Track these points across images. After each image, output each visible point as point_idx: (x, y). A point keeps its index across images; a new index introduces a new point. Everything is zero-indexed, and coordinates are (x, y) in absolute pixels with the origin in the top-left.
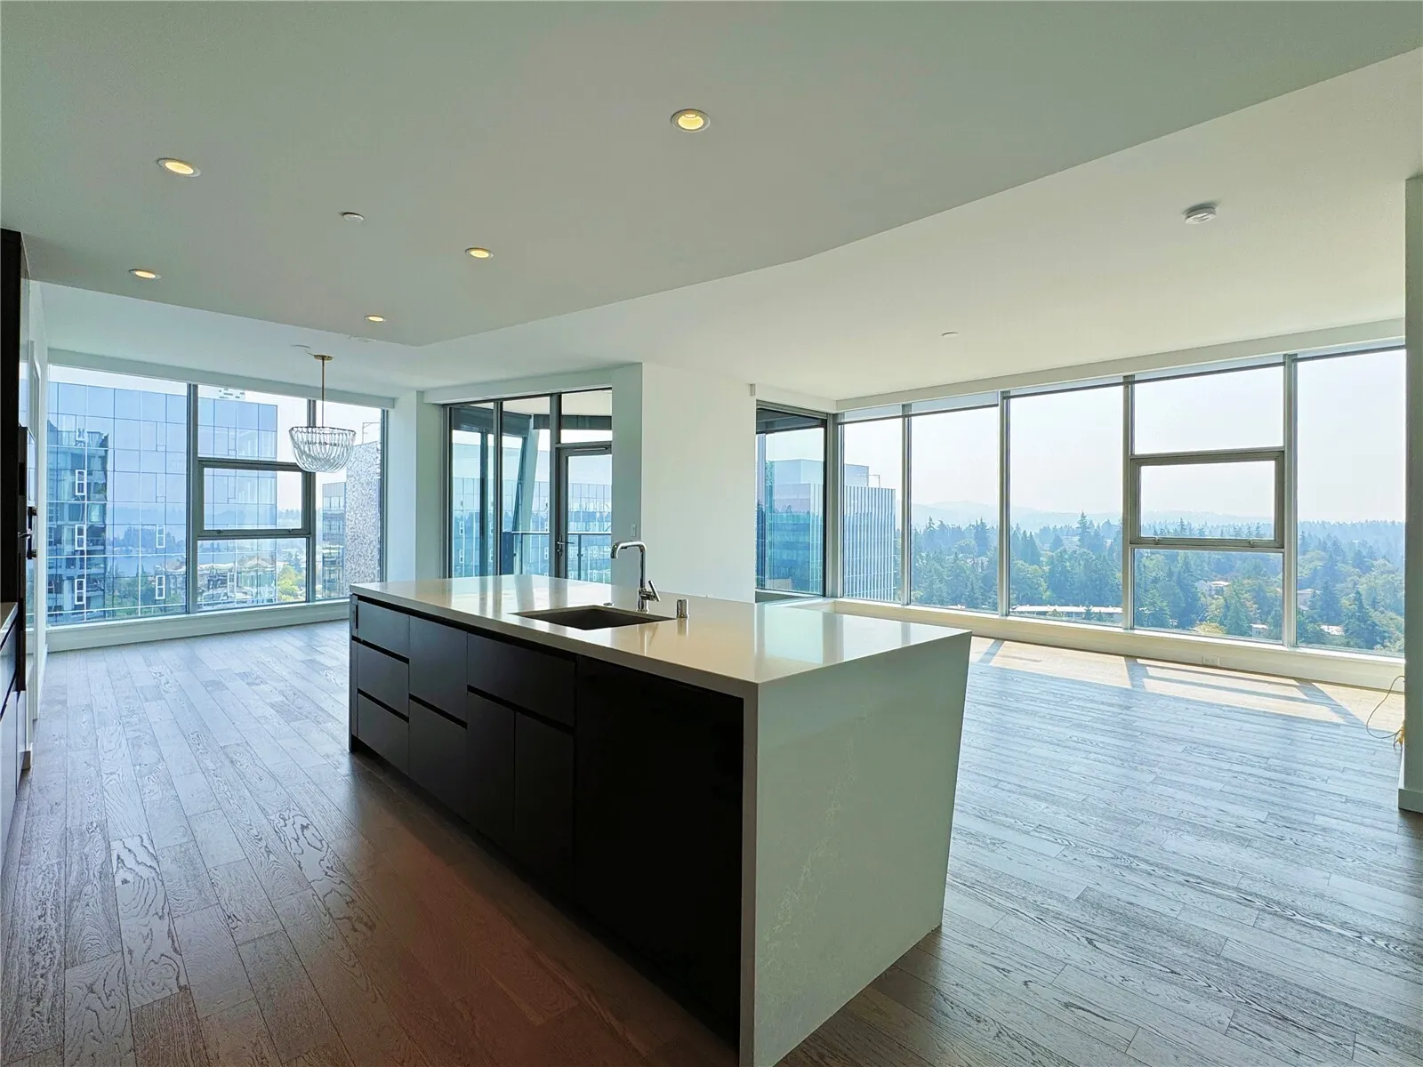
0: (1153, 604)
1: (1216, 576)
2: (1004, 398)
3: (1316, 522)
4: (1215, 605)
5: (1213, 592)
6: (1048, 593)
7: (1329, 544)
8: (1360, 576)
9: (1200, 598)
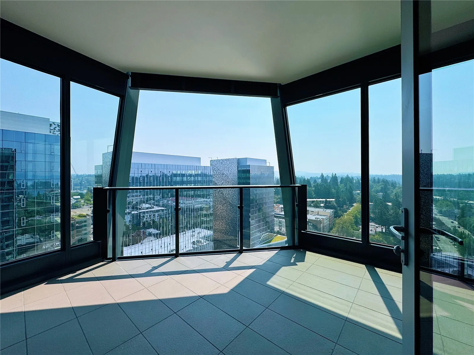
5: (357, 194)
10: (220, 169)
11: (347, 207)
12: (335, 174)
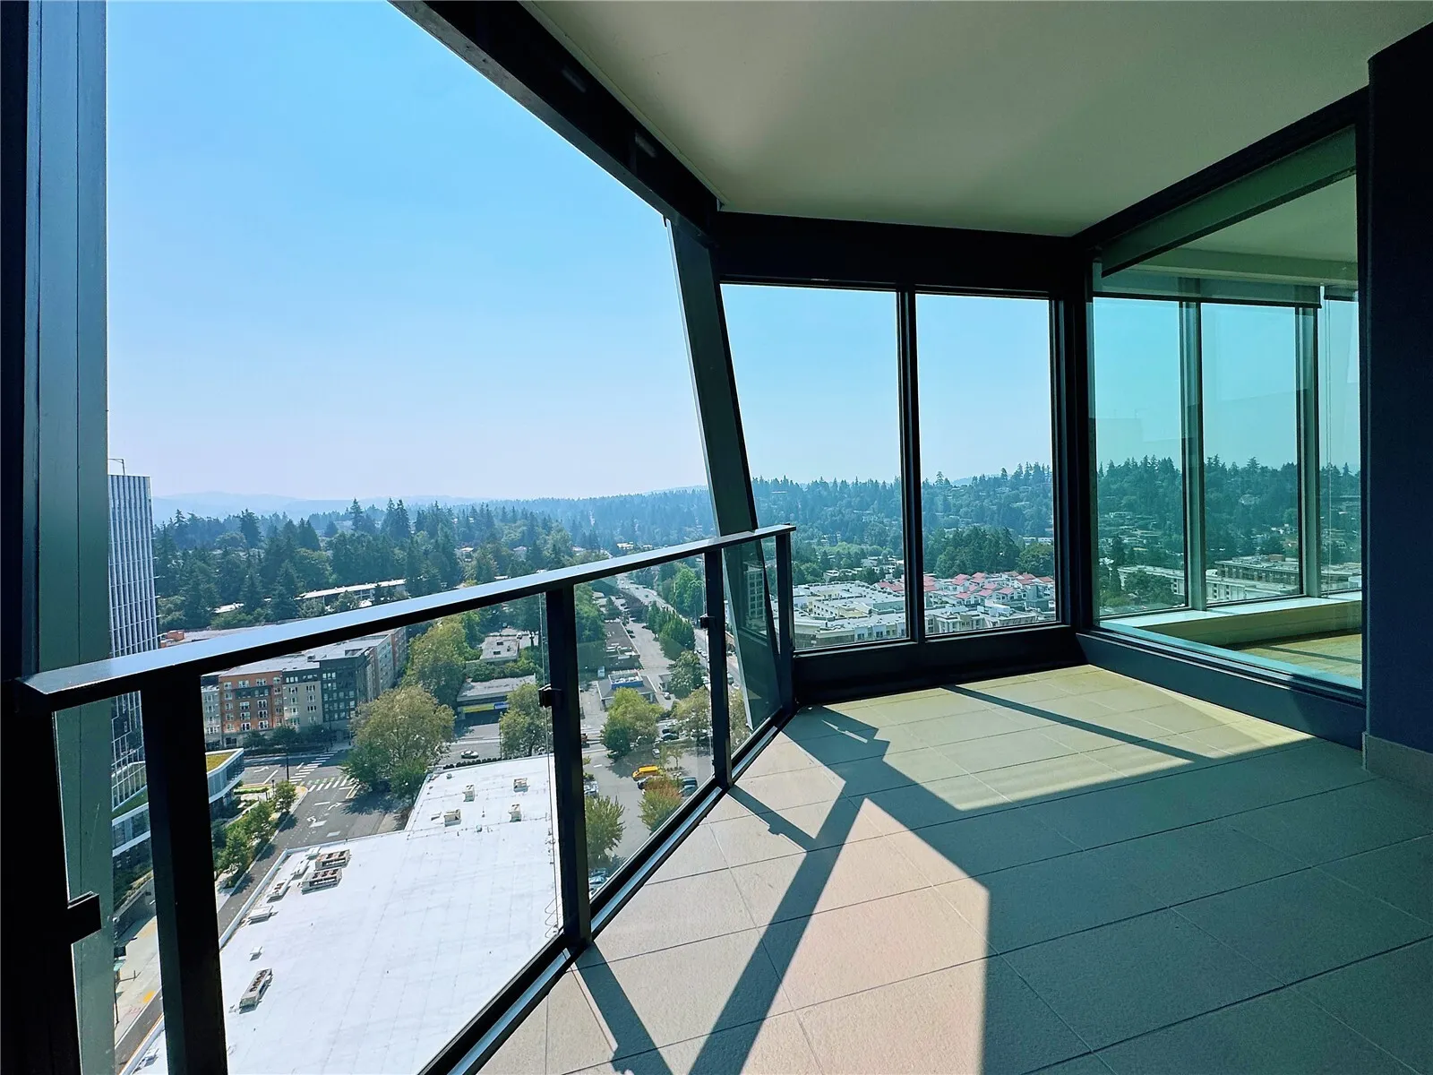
0: (428, 572)
1: (463, 544)
5: (464, 557)
6: (334, 576)
12: (400, 501)
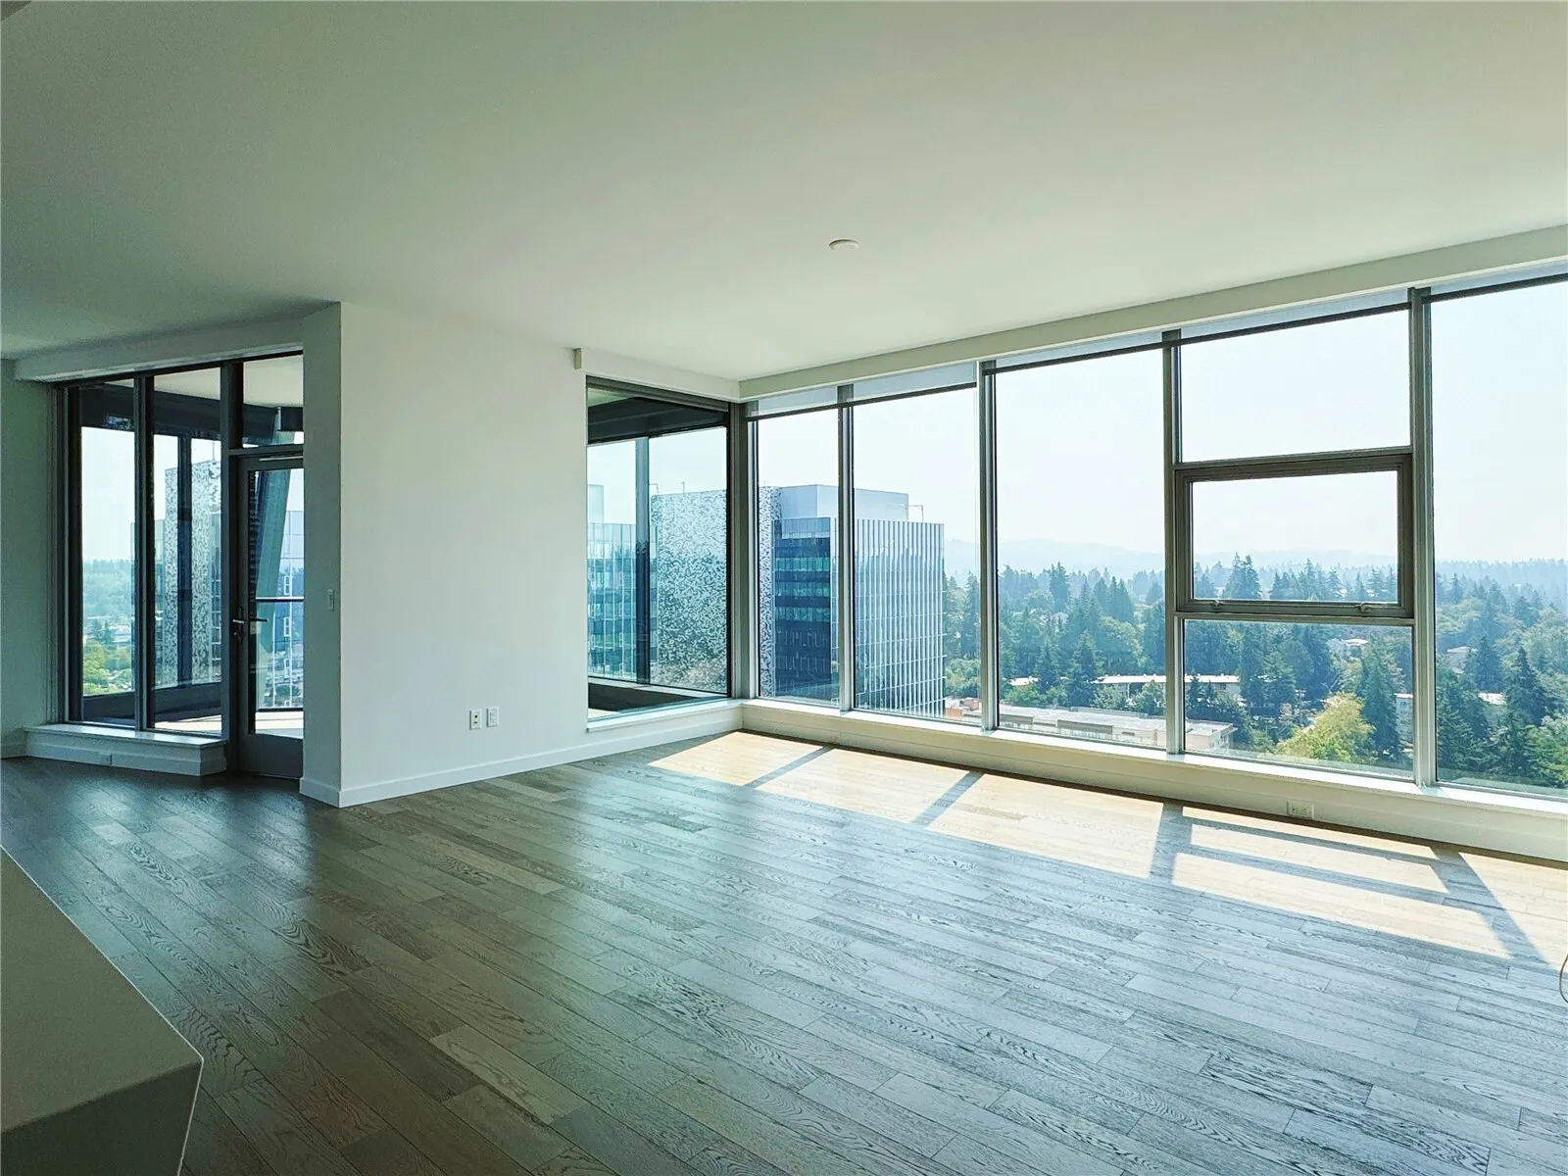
0: (1275, 670)
1: (1351, 633)
2: (984, 373)
3: (1471, 562)
4: (1351, 670)
5: (1349, 654)
6: (1144, 659)
7: (1487, 589)
8: (1523, 630)
9: (1332, 661)
10: (695, 537)
11: (1297, 711)
12: (1248, 558)
